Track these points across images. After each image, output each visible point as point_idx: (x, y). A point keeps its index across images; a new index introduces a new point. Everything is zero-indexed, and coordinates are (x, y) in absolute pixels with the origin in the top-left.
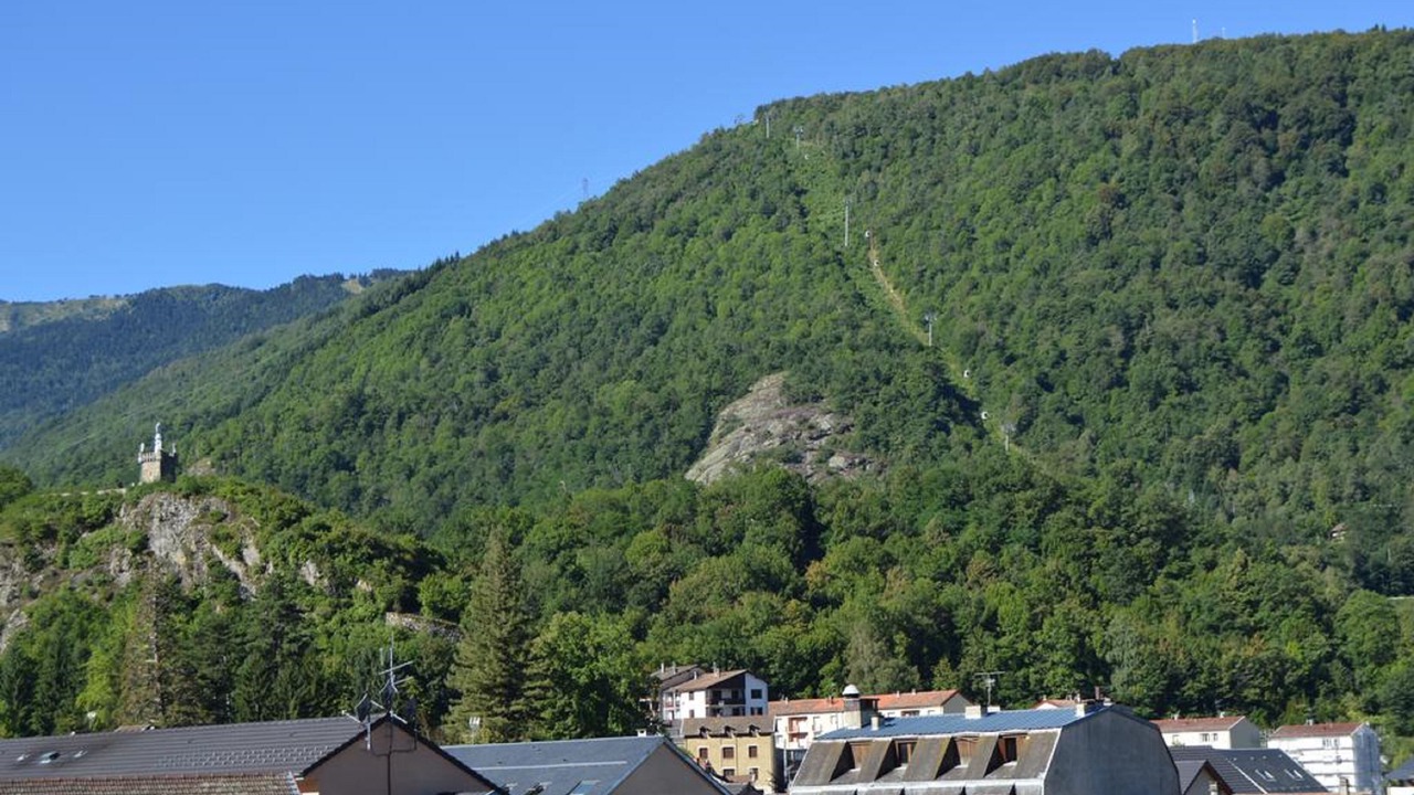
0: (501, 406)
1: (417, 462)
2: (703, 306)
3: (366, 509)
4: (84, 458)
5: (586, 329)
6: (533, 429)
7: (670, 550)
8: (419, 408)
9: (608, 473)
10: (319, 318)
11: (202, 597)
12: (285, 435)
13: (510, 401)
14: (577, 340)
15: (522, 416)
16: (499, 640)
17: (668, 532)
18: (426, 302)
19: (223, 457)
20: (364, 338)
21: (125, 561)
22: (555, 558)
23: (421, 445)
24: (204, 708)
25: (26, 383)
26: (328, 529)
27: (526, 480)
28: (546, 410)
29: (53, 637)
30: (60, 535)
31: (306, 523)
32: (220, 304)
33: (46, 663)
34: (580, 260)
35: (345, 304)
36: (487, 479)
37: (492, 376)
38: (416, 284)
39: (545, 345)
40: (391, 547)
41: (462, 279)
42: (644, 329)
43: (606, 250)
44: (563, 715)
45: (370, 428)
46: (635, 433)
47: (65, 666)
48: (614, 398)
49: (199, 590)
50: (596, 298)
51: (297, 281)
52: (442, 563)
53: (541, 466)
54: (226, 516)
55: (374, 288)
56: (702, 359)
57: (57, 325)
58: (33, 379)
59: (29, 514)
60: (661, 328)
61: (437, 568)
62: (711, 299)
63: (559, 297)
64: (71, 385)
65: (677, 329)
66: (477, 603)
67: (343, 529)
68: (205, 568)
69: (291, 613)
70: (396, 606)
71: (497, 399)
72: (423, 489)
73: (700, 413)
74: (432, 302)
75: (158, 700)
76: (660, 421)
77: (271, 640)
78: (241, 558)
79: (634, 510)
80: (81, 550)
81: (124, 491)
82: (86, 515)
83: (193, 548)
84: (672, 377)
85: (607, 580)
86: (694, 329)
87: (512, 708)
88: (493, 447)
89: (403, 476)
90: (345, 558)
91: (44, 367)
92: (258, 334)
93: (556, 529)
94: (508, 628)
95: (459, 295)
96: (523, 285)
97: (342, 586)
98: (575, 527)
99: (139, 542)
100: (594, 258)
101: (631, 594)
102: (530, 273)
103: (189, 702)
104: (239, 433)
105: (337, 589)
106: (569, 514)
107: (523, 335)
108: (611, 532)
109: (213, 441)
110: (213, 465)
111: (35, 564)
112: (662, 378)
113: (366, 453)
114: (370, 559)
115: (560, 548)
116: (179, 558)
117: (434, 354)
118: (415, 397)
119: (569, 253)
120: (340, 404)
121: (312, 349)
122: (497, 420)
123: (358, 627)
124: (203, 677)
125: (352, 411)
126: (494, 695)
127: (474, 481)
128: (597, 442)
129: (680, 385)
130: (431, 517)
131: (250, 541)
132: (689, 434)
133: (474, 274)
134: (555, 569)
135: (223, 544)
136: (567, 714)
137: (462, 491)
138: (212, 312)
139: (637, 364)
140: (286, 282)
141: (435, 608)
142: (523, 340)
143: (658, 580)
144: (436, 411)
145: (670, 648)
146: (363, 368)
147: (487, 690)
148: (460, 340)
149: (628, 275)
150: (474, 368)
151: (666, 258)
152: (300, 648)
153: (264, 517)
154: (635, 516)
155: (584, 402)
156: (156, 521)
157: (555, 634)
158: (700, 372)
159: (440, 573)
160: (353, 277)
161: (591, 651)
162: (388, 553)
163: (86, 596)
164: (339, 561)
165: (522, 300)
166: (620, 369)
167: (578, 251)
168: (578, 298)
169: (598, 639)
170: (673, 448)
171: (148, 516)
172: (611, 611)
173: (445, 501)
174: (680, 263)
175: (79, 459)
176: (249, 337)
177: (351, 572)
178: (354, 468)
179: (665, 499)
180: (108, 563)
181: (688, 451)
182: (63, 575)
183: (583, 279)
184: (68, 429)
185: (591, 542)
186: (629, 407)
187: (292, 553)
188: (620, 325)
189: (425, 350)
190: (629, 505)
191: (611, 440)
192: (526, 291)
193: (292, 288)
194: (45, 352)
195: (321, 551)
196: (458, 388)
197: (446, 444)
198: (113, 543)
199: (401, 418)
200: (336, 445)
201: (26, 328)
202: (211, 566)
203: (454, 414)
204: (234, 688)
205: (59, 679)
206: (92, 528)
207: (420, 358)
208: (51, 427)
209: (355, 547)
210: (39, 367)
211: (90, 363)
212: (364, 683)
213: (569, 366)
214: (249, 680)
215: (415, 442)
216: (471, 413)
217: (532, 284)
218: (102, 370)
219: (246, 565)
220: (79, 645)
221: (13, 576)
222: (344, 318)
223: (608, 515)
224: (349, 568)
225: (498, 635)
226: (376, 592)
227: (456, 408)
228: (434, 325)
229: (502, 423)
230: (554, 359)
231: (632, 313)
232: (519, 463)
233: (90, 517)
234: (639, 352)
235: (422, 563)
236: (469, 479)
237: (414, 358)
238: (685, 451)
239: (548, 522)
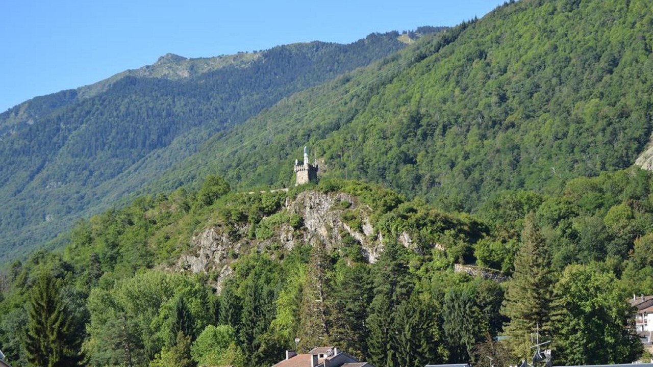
0: (510, 119)
1: (457, 157)
2: (643, 46)
3: (424, 188)
4: (243, 159)
5: (563, 64)
6: (532, 133)
7: (633, 218)
8: (456, 122)
9: (583, 161)
10: (386, 63)
11: (339, 256)
12: (370, 142)
13: (515, 115)
14: (558, 72)
15: (525, 125)
16: (533, 285)
17: (631, 205)
18: (457, 50)
19: (332, 158)
20: (418, 76)
21: (290, 234)
22: (557, 224)
23: (459, 146)
24: (352, 329)
25: (201, 110)
26: (415, 211)
27: (529, 167)
28: (540, 120)
29: (250, 283)
30: (250, 219)
31: (402, 208)
32: (320, 54)
33: (247, 299)
34: (558, 18)
35: (402, 52)
36: (503, 167)
37: (503, 98)
38: (450, 38)
39: (537, 77)
40: (455, 222)
41: (480, 34)
42: (603, 63)
43: (575, 11)
44: (574, 331)
45: (425, 136)
46: (600, 134)
47: (259, 301)
48: (586, 111)
49: (336, 251)
50: (569, 44)
51: (368, 37)
52: (487, 231)
53: (538, 158)
54: (351, 204)
55: (420, 40)
56: (644, 83)
57: (218, 72)
58: (206, 107)
59: (229, 206)
60: (615, 62)
61: (484, 234)
62: (647, 41)
63: (545, 44)
64: (229, 110)
65: (626, 62)
66: (518, 262)
67: (426, 212)
68: (339, 237)
69: (401, 269)
70: (461, 260)
71: (507, 113)
72: (462, 175)
73: (644, 120)
74: (461, 50)
75: (324, 325)
76: (617, 126)
77: (389, 286)
78: (362, 231)
79: (608, 190)
80: (263, 227)
81: (287, 190)
82: (264, 206)
83: (332, 225)
84: (624, 95)
85: (594, 239)
86: (637, 62)
87: (543, 328)
88: (506, 146)
89: (448, 166)
90: (427, 230)
91: (212, 99)
92: (347, 74)
93: (557, 204)
94: (539, 276)
95: (478, 46)
96: (520, 37)
97: (426, 248)
98: (570, 203)
99: (298, 222)
100: (567, 17)
101: (610, 247)
102: (525, 28)
103: (343, 326)
104: (341, 141)
105: (423, 250)
106: (564, 194)
107: (522, 70)
108: (592, 207)
109: (325, 147)
110: (326, 163)
111: (235, 236)
112: (617, 97)
113: (423, 152)
114: (443, 230)
115: (560, 218)
116: (323, 232)
117: (463, 86)
118: (453, 114)
119: (550, 14)
120: (405, 120)
121: (384, 84)
122: (507, 128)
123: (437, 273)
124: (350, 310)
125: (413, 125)
126: (531, 319)
127: (494, 169)
128: (575, 141)
129: (630, 101)
130: (467, 193)
131: (367, 220)
132: (637, 134)
133: (488, 31)
134: (558, 232)
135: (350, 222)
136: (577, 330)
137: (487, 175)
138: (314, 60)
139: (599, 88)
140: (362, 38)
141: (485, 261)
142: (522, 74)
143: (626, 237)
144: (467, 123)
145: (638, 283)
146: (418, 96)
147: (527, 316)
148: (480, 75)
149: (591, 27)
150: (490, 94)
151: (616, 14)
152: (407, 291)
153: (375, 204)
154: (608, 195)
155: (565, 114)
156: (308, 209)
157: (568, 279)
158: (643, 92)
159: (487, 238)
160: (405, 33)
161: (592, 290)
162: (454, 226)
163: (266, 256)
164: (424, 231)
165: (520, 47)
166: (588, 91)
167: (556, 12)
168: (558, 44)
169: (596, 283)
170: (626, 144)
171: (302, 205)
172: (598, 259)
173: (476, 183)
174: (626, 17)
175: (239, 159)
176: (340, 77)
177: (431, 239)
178: (416, 162)
179: (628, 183)
180: (280, 236)
181: (636, 146)
182: (253, 243)
183: (561, 31)
184: (230, 140)
185: (581, 213)
186: (596, 117)
187: (394, 228)
188: (586, 61)
189: (458, 82)
190: (604, 187)
191: (585, 139)
192: (522, 40)
193: (366, 42)
194: (212, 89)
195: (412, 226)
196: (481, 107)
197: (475, 145)
198: (282, 223)
199: (445, 129)
200: (404, 148)
201: (199, 75)
202: (343, 237)
203: (479, 125)
204: (368, 317)
205: (255, 309)
206: (269, 214)
207: (454, 88)
208: (220, 138)
209: (433, 223)
210: (209, 99)
211: (240, 96)
212: (450, 313)
213: (554, 90)
214: (380, 312)
215: (454, 145)
216: (490, 123)
217: (527, 36)
218: (248, 100)
219: (365, 235)
220: (266, 288)
221: (222, 245)
222: (403, 62)
223: (591, 195)
224: (430, 236)
225: (533, 281)
226: (448, 251)
227: (480, 120)
228: (462, 66)
229: (511, 130)
230: (543, 85)
231: (595, 53)
232: (524, 156)
233: (267, 207)
234: (600, 79)
235: (475, 232)
236: (492, 167)
237: (451, 88)
238: (635, 146)
239: (551, 201)
